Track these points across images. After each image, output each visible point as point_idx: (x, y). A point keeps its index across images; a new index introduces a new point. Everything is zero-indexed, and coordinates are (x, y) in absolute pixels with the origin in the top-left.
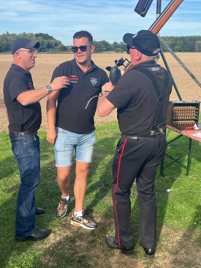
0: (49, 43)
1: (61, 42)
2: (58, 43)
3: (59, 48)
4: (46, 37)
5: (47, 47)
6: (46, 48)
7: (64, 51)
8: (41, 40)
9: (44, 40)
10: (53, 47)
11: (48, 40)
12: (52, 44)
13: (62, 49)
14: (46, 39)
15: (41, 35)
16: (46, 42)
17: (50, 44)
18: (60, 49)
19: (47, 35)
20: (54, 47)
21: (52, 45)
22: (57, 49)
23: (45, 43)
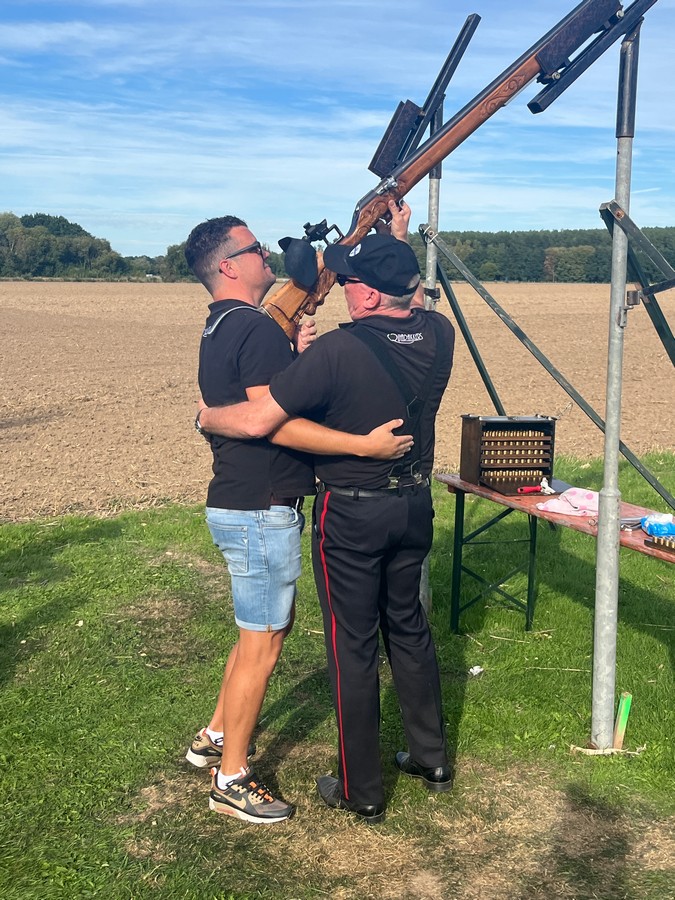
0: (67, 248)
1: (108, 243)
2: (98, 248)
3: (103, 265)
4: (60, 226)
5: (61, 260)
6: (59, 264)
7: (118, 274)
8: (42, 237)
9: (53, 237)
10: (83, 259)
11: (66, 238)
12: (78, 250)
13: (113, 266)
14: (58, 235)
15: (42, 219)
16: (59, 242)
17: (72, 250)
18: (105, 267)
19: (62, 221)
20: (87, 260)
21: (80, 254)
22: (97, 267)
23: (53, 248)
